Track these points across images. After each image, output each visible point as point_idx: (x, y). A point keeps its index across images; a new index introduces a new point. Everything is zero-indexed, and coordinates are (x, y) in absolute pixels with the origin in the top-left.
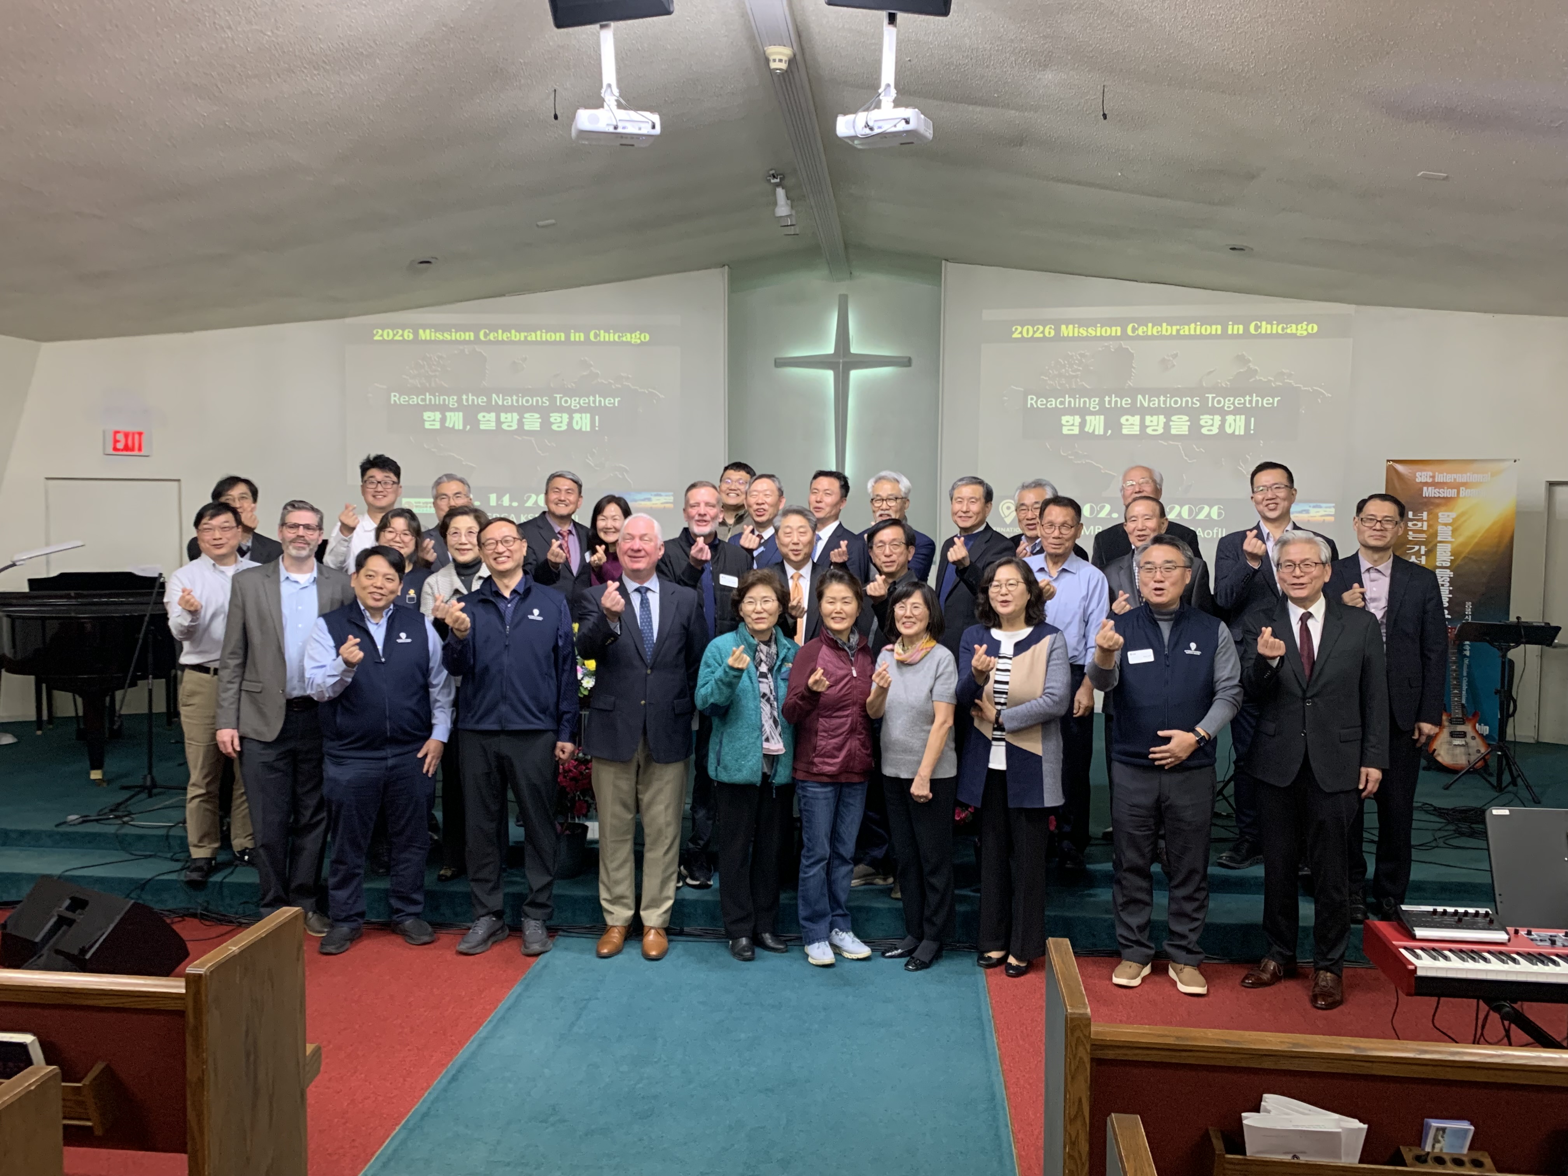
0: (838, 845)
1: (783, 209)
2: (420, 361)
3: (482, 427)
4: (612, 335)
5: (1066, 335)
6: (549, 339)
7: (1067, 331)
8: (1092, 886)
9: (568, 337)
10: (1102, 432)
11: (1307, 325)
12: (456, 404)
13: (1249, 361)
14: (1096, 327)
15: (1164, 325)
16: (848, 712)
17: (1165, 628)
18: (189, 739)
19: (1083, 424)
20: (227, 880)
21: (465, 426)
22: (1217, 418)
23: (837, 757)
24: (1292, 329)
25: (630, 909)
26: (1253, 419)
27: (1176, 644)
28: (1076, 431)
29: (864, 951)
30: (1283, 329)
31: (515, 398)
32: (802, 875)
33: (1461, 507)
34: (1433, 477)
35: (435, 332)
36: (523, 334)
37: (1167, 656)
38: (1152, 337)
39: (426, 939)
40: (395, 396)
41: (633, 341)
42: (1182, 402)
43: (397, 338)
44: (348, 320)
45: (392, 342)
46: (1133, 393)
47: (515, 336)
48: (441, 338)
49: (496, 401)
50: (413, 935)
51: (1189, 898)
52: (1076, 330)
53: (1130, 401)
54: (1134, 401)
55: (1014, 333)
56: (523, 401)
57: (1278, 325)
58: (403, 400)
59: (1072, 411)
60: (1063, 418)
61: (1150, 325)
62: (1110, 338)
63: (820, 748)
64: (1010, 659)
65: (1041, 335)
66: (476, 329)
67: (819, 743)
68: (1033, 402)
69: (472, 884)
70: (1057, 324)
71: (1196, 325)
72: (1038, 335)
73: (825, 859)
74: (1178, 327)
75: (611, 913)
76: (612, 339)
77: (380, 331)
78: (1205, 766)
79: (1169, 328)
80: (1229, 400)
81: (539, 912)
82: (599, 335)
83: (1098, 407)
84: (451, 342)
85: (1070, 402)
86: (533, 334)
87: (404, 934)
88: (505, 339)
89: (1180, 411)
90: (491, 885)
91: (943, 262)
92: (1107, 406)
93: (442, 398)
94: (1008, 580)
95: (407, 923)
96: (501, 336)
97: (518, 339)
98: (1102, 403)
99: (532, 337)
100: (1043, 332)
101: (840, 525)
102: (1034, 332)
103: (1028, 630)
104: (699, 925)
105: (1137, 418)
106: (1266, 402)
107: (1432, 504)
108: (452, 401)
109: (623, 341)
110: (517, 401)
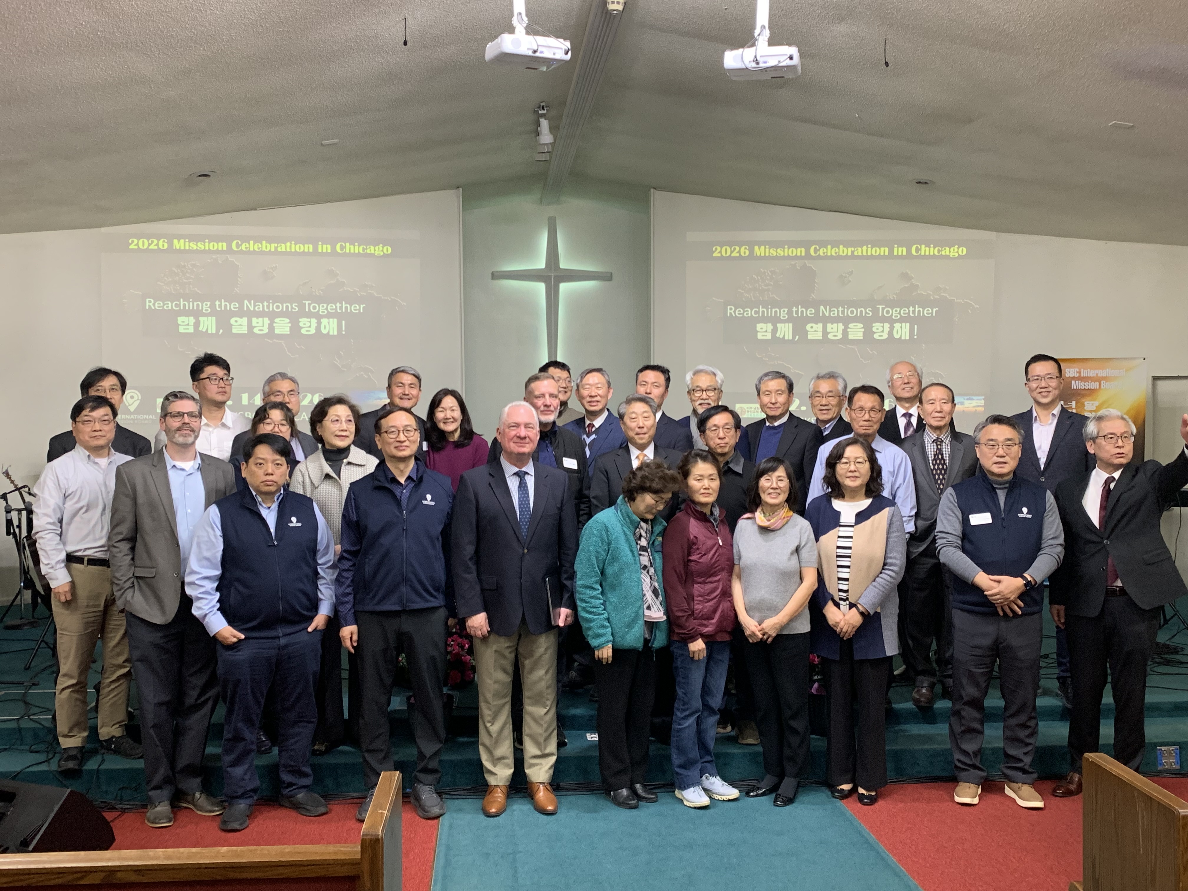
0: (708, 698)
1: (546, 137)
2: (174, 269)
3: (234, 331)
4: (357, 247)
5: (758, 255)
6: (298, 250)
7: (759, 251)
8: (899, 723)
9: (316, 248)
10: (790, 338)
11: (958, 248)
12: (209, 310)
13: (912, 278)
14: (784, 248)
15: (841, 247)
16: (717, 578)
17: (1002, 495)
18: (61, 630)
19: (775, 331)
20: (101, 767)
21: (218, 330)
22: (887, 326)
23: (713, 619)
24: (946, 251)
25: (511, 768)
26: (916, 326)
27: (1010, 510)
28: (769, 336)
29: (734, 793)
30: (939, 251)
31: (265, 304)
32: (675, 726)
33: (1102, 396)
34: (1080, 372)
35: (189, 242)
36: (273, 245)
37: (1003, 519)
38: (832, 257)
39: (322, 810)
40: (150, 302)
41: (377, 253)
42: (857, 312)
43: (152, 247)
44: (104, 230)
45: (148, 250)
46: (816, 304)
47: (265, 246)
48: (195, 248)
49: (247, 306)
50: (308, 807)
51: (1023, 726)
52: (767, 250)
53: (813, 311)
54: (817, 311)
55: (714, 252)
56: (273, 307)
57: (934, 248)
58: (158, 305)
59: (765, 320)
60: (758, 325)
61: (829, 247)
62: (796, 258)
63: (697, 612)
64: (852, 526)
65: (738, 255)
66: (228, 240)
67: (697, 607)
68: (732, 312)
69: (366, 755)
70: (751, 245)
71: (867, 247)
72: (735, 254)
73: (699, 711)
74: (853, 249)
75: (494, 774)
76: (357, 251)
77: (136, 241)
78: (1035, 613)
79: (845, 249)
80: (896, 311)
81: (431, 778)
82: (345, 247)
83: (787, 317)
84: (204, 252)
85: (763, 312)
86: (283, 245)
87: (297, 807)
88: (256, 249)
89: (856, 320)
90: (382, 755)
91: (652, 190)
92: (795, 315)
93: (195, 304)
94: (856, 458)
95: (300, 796)
96: (253, 246)
97: (268, 249)
98: (790, 313)
99: (282, 248)
100: (739, 252)
101: (663, 413)
102: (732, 252)
103: (869, 501)
104: (572, 780)
105: (820, 325)
106: (927, 312)
107: (1079, 394)
108: (206, 307)
109: (367, 253)
110: (268, 307)
